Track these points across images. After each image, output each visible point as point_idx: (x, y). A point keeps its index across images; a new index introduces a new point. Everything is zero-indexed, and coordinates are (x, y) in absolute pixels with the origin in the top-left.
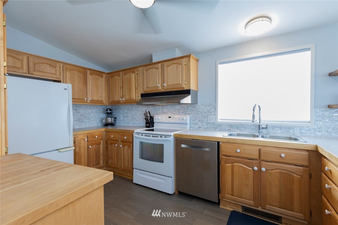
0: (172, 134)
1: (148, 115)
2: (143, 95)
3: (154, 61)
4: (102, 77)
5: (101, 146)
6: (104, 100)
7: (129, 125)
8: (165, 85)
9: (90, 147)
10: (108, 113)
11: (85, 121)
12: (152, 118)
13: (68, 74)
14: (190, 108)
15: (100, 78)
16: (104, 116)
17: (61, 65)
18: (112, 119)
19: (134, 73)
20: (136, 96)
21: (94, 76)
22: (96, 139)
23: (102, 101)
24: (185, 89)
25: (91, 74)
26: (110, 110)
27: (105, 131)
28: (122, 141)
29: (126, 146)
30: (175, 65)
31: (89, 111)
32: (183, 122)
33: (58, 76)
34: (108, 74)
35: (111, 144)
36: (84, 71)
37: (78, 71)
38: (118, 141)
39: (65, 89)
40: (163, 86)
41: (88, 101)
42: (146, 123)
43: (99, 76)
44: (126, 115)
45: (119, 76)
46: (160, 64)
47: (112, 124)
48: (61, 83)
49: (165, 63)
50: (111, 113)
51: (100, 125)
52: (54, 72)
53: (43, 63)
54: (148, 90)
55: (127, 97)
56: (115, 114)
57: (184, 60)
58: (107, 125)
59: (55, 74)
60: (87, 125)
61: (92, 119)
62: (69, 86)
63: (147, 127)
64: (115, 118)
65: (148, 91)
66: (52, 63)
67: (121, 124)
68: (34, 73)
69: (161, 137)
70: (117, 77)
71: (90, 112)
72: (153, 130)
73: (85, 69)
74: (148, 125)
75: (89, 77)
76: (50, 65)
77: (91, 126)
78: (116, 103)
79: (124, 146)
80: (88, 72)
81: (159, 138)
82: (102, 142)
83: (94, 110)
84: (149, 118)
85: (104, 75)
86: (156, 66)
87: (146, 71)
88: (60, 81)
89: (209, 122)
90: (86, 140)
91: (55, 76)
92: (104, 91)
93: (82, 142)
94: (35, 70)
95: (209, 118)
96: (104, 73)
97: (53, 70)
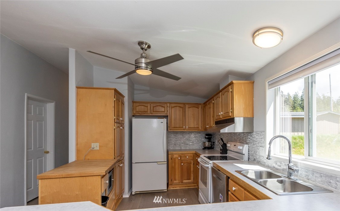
2: (216, 123)
6: (200, 127)
8: (222, 113)
9: (182, 164)
10: (206, 138)
12: (225, 145)
14: (249, 136)
15: (197, 109)
17: (168, 104)
19: (212, 102)
21: (191, 108)
22: (187, 159)
23: (198, 128)
25: (189, 107)
27: (195, 154)
30: (226, 93)
32: (241, 152)
34: (204, 104)
37: (179, 107)
39: (162, 123)
40: (222, 115)
41: (187, 129)
43: (196, 107)
45: (207, 106)
46: (221, 93)
49: (223, 92)
50: (209, 138)
52: (164, 110)
53: (158, 106)
55: (210, 125)
57: (230, 87)
58: (205, 148)
61: (195, 142)
62: (164, 120)
65: (217, 119)
66: (163, 104)
69: (207, 164)
71: (194, 137)
73: (184, 104)
74: (221, 152)
75: (188, 110)
76: (161, 106)
80: (187, 106)
82: (192, 161)
83: (197, 136)
84: (222, 144)
85: (200, 106)
86: (219, 95)
87: (216, 100)
88: (168, 116)
89: (260, 154)
90: (179, 158)
91: (164, 113)
92: (200, 120)
93: (177, 160)
94: (153, 112)
95: (260, 149)
96: (200, 104)
97: (163, 109)
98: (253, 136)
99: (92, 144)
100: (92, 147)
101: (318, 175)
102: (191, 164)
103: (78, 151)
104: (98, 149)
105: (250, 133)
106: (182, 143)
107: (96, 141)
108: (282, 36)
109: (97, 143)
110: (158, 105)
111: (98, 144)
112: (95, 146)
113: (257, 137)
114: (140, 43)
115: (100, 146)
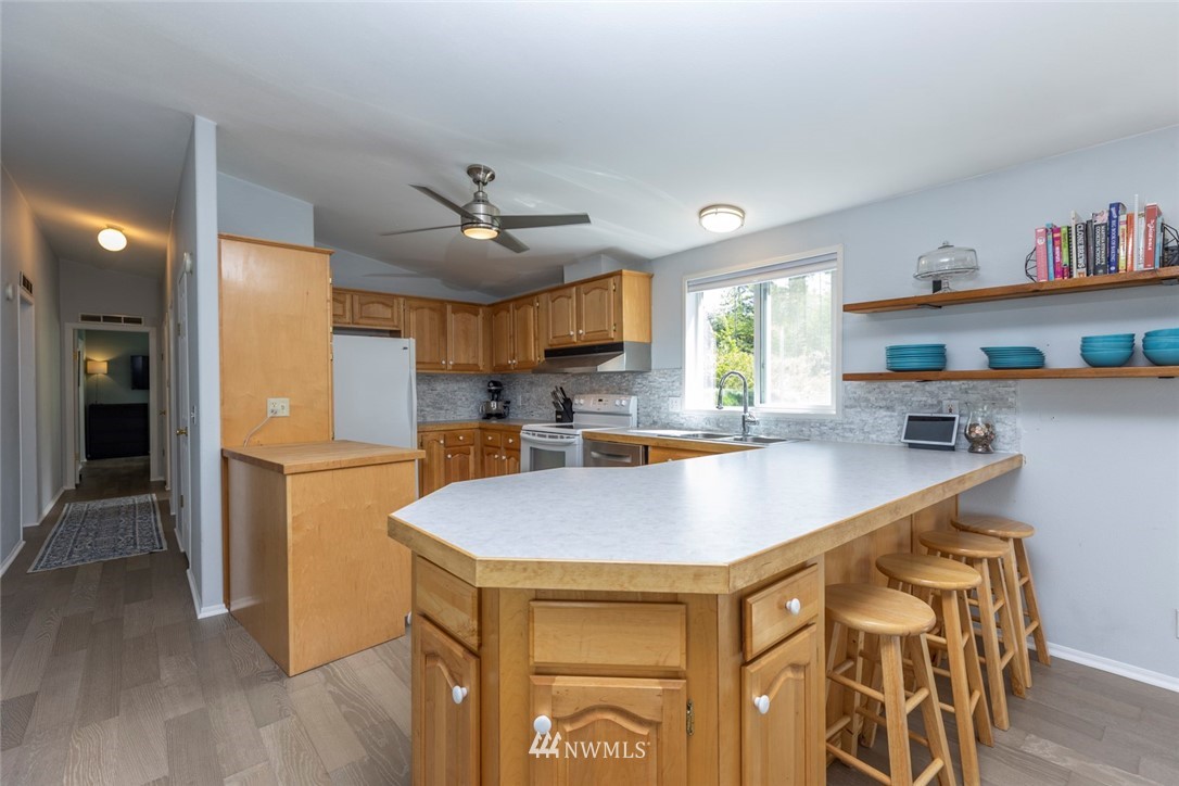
0: (579, 432)
1: (559, 395)
2: (548, 353)
3: (566, 281)
4: (476, 315)
5: (471, 457)
6: (481, 364)
7: (534, 418)
8: (581, 332)
9: (449, 456)
10: (490, 391)
11: (446, 406)
12: (568, 402)
13: (413, 317)
14: (639, 381)
15: (473, 317)
16: (484, 397)
17: (402, 300)
18: (500, 403)
19: (532, 305)
20: (535, 354)
21: (460, 315)
22: (460, 443)
23: (477, 365)
24: (615, 341)
25: (454, 312)
26: (496, 383)
27: (480, 428)
28: (507, 449)
29: (513, 459)
30: (598, 291)
31: (454, 386)
32: (622, 410)
33: (396, 324)
34: (489, 306)
35: (489, 454)
36: (439, 306)
37: (431, 309)
38: (499, 448)
39: (405, 348)
40: (578, 335)
41: (450, 367)
42: (558, 413)
43: (470, 312)
44: (527, 395)
45: (508, 311)
46: (574, 289)
47: (499, 416)
48: (400, 337)
49: (582, 287)
50: (498, 392)
51: (476, 416)
52: (390, 316)
53: (373, 303)
54: (555, 342)
55: (522, 358)
56: (507, 394)
57: (611, 280)
58: (488, 416)
59: (392, 319)
60: (451, 417)
61: (459, 403)
62: (411, 343)
63: (558, 421)
64: (508, 402)
65: (557, 344)
66: (386, 299)
67: (519, 416)
68: (361, 321)
69: (562, 437)
70: (503, 313)
71: (456, 388)
72: (571, 427)
73: (443, 302)
74: (559, 417)
75: (451, 318)
76: (383, 303)
77: (458, 418)
78: (503, 369)
79: (509, 458)
80: (449, 307)
81: (559, 440)
82: (472, 448)
83: (464, 385)
84: (562, 401)
85: (481, 311)
86: (567, 292)
87: (553, 301)
88: (400, 331)
89: (671, 410)
90: (442, 442)
91: (391, 323)
92: (481, 344)
93: (435, 446)
94: (361, 317)
95: (670, 402)
96: (481, 305)
97: (387, 313)
98: (650, 378)
99: (271, 400)
100: (270, 407)
101: (784, 425)
102: (469, 454)
103: (226, 422)
104: (286, 413)
105: (641, 373)
106: (428, 406)
107: (281, 394)
108: (743, 218)
109: (283, 396)
110: (374, 299)
111: (287, 399)
112: (278, 407)
113: (661, 380)
114: (473, 171)
115: (292, 407)
